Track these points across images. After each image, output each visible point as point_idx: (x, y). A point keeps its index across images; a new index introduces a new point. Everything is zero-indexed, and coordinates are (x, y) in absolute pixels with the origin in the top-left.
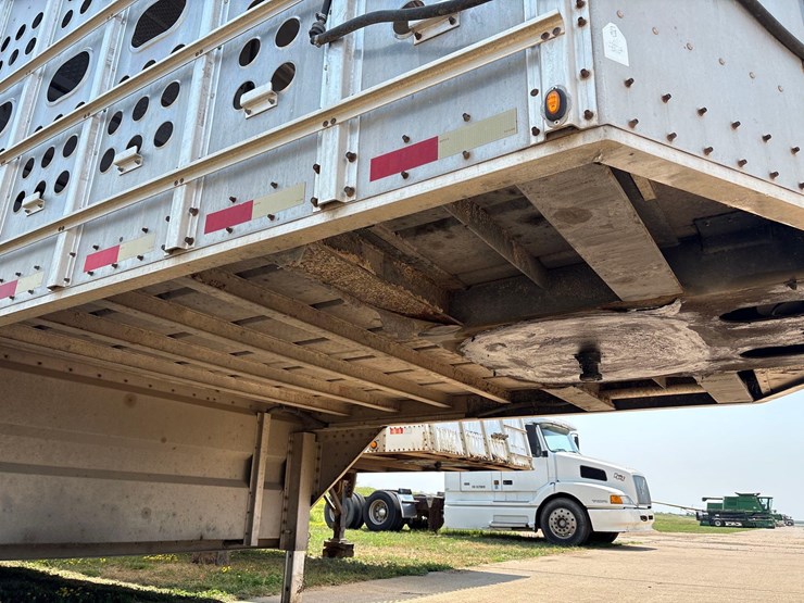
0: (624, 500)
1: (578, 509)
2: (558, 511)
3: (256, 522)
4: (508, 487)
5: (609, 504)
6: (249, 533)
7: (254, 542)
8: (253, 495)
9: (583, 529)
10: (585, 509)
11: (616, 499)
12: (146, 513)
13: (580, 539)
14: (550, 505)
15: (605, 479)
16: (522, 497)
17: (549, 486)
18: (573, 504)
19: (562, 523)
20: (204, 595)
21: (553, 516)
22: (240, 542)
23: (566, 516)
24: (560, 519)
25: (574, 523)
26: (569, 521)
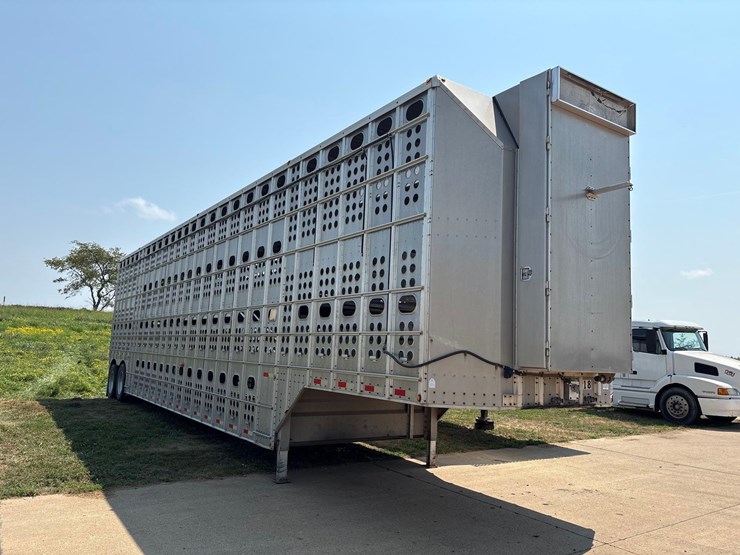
0: (731, 392)
1: (690, 397)
2: (674, 397)
3: (412, 428)
4: (634, 376)
5: (716, 395)
6: (409, 433)
7: (411, 437)
8: (409, 416)
9: (694, 412)
10: (696, 397)
11: (723, 392)
12: (365, 427)
13: (690, 420)
14: (667, 392)
15: (717, 374)
16: (644, 385)
17: (666, 377)
18: (686, 393)
19: (677, 407)
20: (396, 454)
21: (670, 401)
22: (404, 437)
23: (680, 402)
24: (675, 403)
25: (687, 407)
26: (683, 405)
